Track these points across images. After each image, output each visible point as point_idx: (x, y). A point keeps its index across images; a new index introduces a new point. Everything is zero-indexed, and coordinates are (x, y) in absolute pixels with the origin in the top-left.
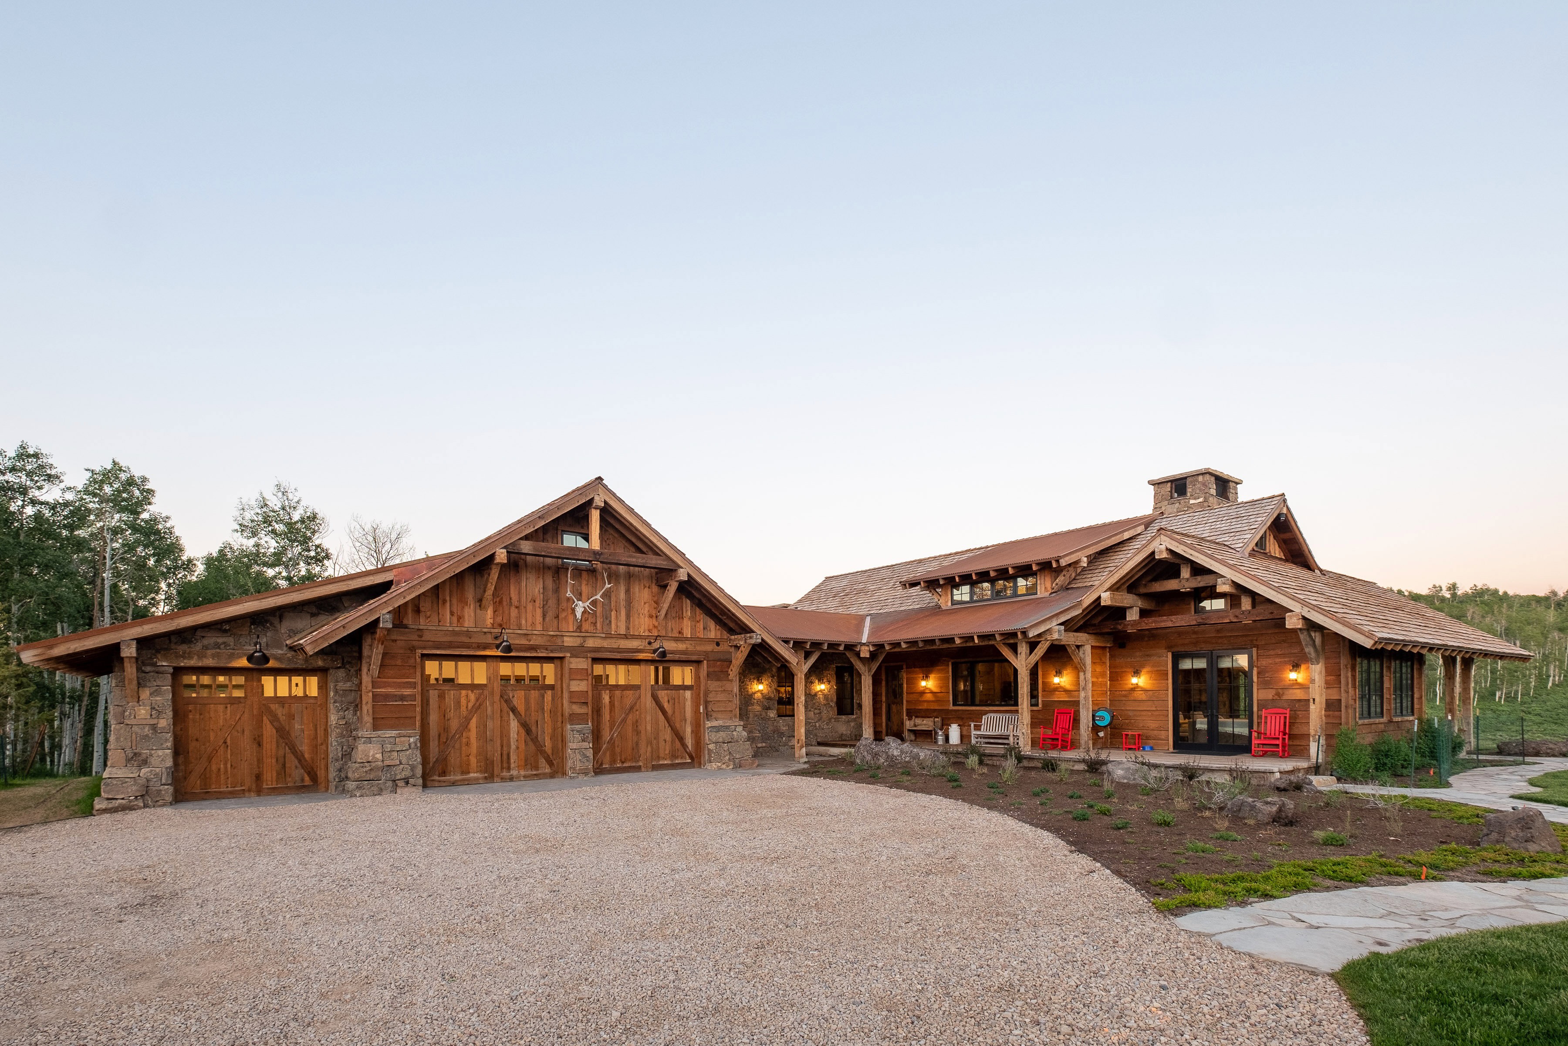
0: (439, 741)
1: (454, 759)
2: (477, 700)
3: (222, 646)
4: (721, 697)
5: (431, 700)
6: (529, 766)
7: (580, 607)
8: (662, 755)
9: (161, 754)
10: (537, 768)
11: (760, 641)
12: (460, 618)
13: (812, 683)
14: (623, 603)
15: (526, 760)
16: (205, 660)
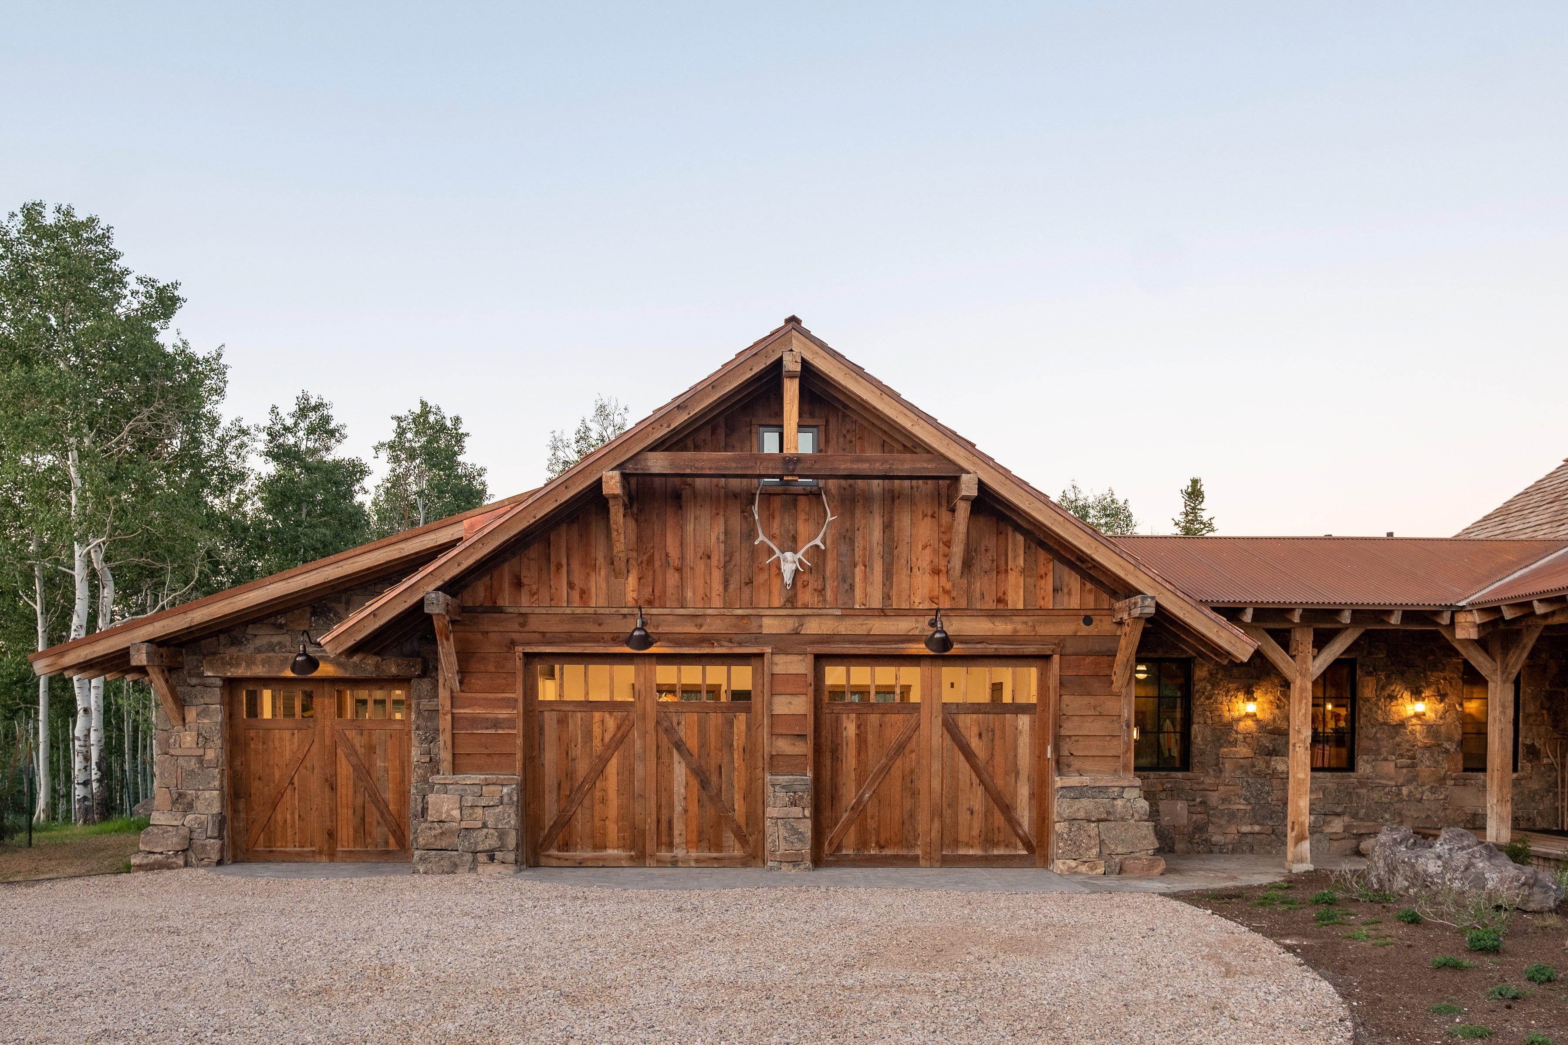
0: (559, 795)
1: (580, 824)
2: (619, 728)
3: (277, 648)
4: (1095, 727)
5: (547, 728)
6: (705, 844)
7: (789, 564)
8: (963, 837)
9: (207, 796)
10: (719, 847)
11: (1152, 610)
12: (584, 593)
13: (1392, 697)
14: (877, 550)
15: (700, 833)
16: (253, 667)
